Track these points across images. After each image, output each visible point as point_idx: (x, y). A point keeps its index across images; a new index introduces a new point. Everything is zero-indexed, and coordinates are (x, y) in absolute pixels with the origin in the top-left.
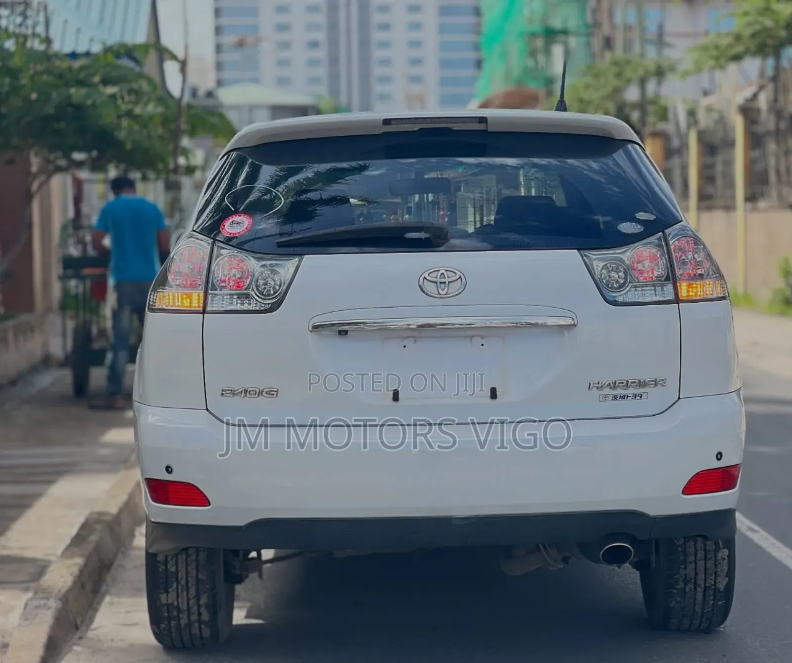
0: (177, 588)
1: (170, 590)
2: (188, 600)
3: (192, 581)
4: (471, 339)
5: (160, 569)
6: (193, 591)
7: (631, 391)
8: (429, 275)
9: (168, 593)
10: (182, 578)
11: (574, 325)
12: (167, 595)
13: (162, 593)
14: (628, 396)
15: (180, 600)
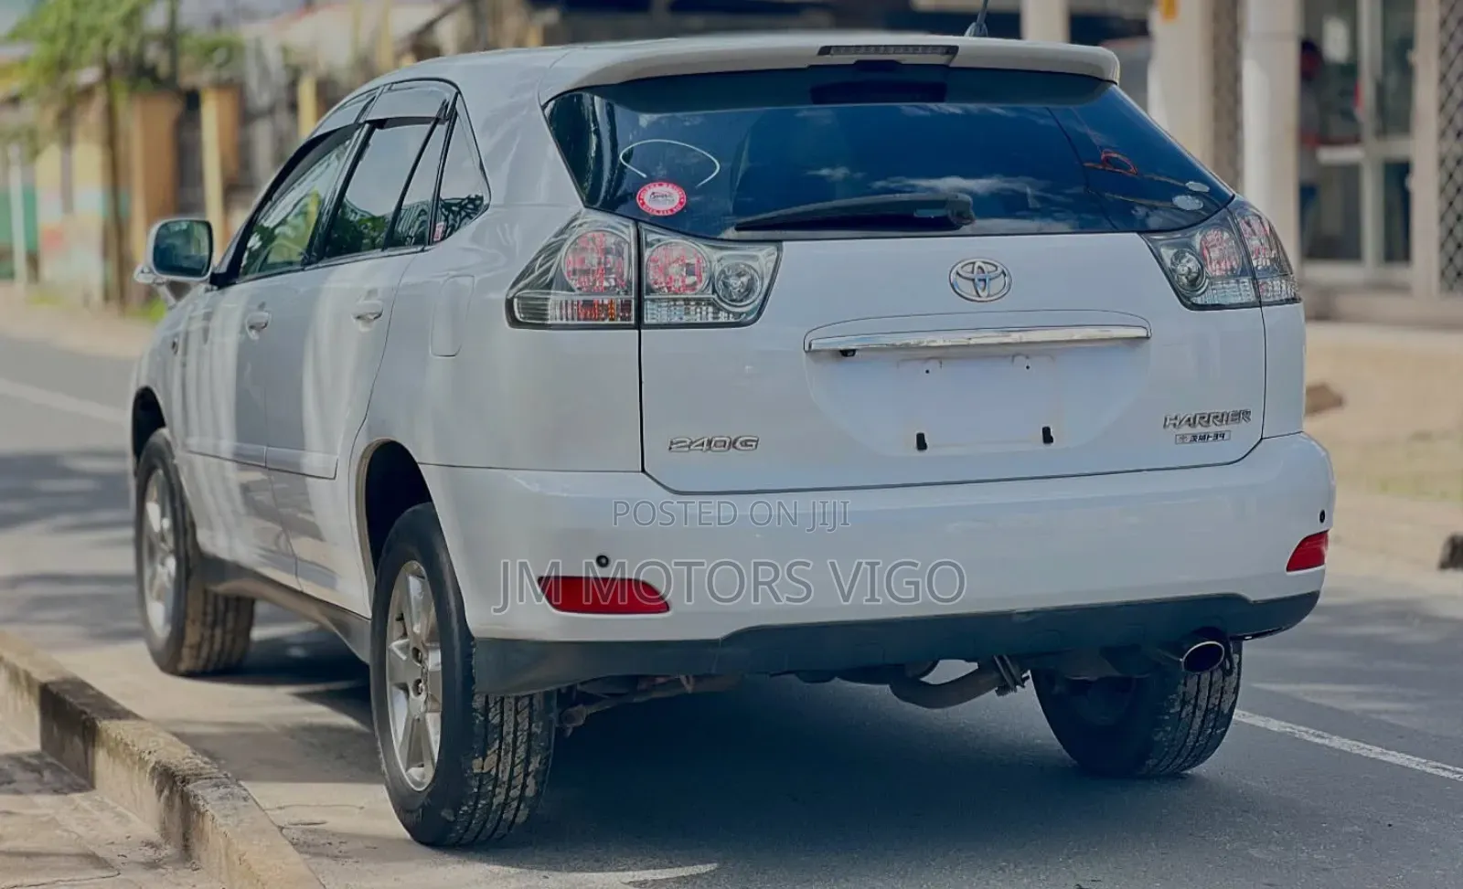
0: (500, 748)
1: (489, 752)
2: (513, 765)
3: (522, 738)
4: (1013, 360)
5: (477, 722)
6: (521, 752)
7: (1213, 429)
8: (962, 267)
9: (484, 757)
10: (508, 733)
11: (1147, 338)
12: (484, 760)
13: (477, 758)
14: (1208, 437)
15: (501, 768)
